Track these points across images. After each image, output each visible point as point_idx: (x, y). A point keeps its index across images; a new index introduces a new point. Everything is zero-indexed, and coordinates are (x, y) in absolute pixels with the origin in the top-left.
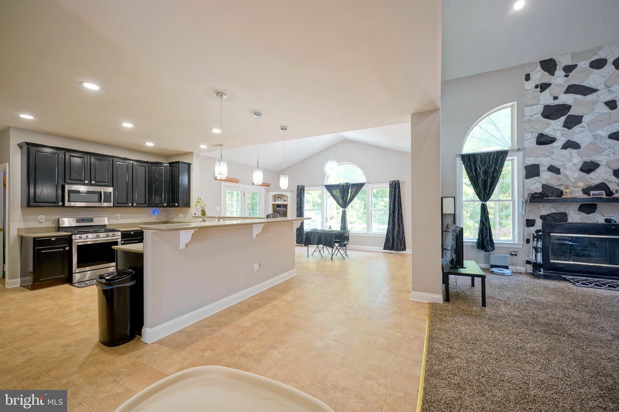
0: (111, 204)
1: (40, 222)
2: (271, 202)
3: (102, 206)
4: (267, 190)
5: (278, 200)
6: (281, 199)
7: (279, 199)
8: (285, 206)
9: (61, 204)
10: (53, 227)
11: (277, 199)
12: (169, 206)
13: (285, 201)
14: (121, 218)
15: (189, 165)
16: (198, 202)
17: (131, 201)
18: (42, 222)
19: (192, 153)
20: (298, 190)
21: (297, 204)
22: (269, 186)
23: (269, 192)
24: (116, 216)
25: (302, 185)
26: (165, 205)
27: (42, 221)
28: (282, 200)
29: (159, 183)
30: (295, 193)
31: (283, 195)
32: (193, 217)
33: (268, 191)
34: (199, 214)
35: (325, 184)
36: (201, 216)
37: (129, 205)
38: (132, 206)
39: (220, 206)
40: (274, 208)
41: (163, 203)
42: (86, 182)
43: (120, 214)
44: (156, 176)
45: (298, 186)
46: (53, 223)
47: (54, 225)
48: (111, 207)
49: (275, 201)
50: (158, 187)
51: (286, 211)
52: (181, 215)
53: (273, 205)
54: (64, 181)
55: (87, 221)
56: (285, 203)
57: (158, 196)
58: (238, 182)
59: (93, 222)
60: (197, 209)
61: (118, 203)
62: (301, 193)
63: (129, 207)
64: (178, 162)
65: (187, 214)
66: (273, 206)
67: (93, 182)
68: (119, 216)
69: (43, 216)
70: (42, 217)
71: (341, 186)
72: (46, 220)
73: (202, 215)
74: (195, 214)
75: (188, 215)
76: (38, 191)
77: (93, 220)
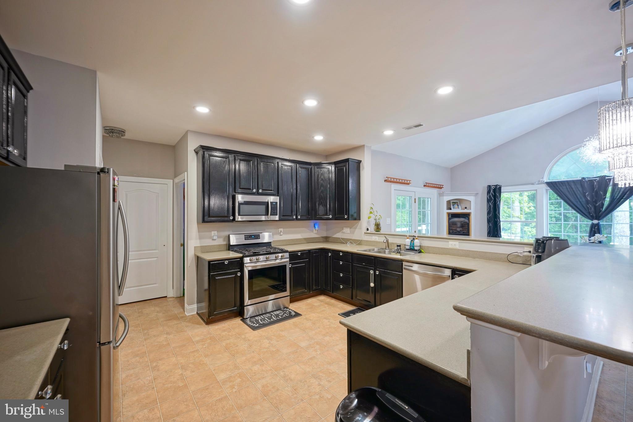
0: (277, 218)
1: (213, 239)
2: (445, 211)
3: (269, 219)
4: (439, 194)
5: (454, 208)
6: (458, 205)
7: (456, 206)
8: (467, 216)
9: (231, 218)
10: (224, 244)
11: (453, 205)
12: (335, 218)
13: (466, 208)
14: (284, 233)
15: (359, 162)
16: (371, 213)
17: (295, 213)
18: (215, 240)
19: (364, 146)
20: (489, 192)
21: (489, 213)
22: (441, 188)
23: (443, 196)
24: (280, 231)
25: (497, 185)
26: (331, 217)
27: (214, 238)
28: (460, 207)
29: (323, 189)
30: (484, 197)
31: (460, 200)
32: (365, 233)
33: (441, 195)
34: (372, 229)
35: (546, 180)
36: (374, 232)
37: (293, 218)
38: (297, 219)
39: (390, 217)
40: (449, 219)
41: (328, 215)
42: (254, 191)
43: (283, 228)
44: (320, 180)
45: (489, 187)
46: (224, 241)
47: (225, 243)
48: (276, 221)
49: (451, 209)
50: (322, 194)
51: (468, 222)
52: (347, 230)
53: (449, 214)
54: (234, 190)
55: (254, 237)
56: (466, 211)
57: (323, 206)
58: (408, 184)
59: (260, 238)
60: (368, 222)
61: (283, 216)
62: (495, 196)
63: (293, 220)
64: (347, 160)
65: (356, 228)
66: (449, 216)
67: (260, 191)
68: (282, 231)
69: (216, 232)
70: (214, 233)
71: (587, 182)
72: (219, 237)
73: (377, 231)
74: (368, 229)
75: (357, 230)
76: (212, 202)
77: (259, 237)
